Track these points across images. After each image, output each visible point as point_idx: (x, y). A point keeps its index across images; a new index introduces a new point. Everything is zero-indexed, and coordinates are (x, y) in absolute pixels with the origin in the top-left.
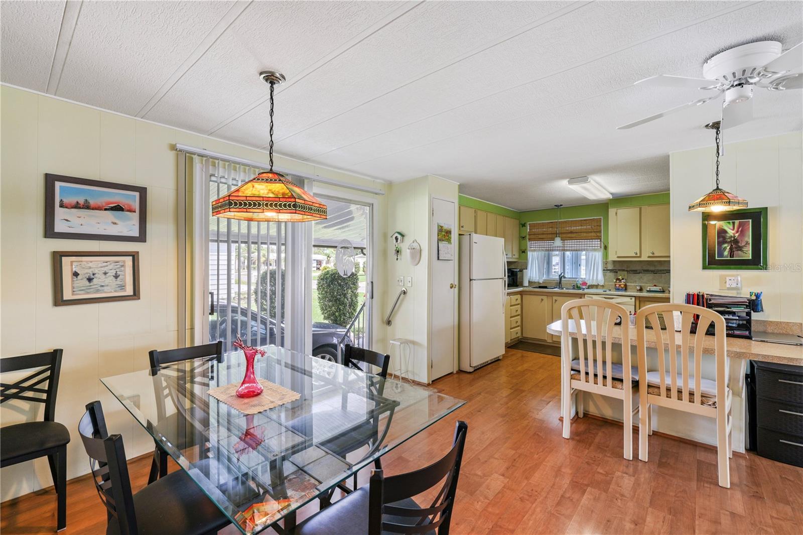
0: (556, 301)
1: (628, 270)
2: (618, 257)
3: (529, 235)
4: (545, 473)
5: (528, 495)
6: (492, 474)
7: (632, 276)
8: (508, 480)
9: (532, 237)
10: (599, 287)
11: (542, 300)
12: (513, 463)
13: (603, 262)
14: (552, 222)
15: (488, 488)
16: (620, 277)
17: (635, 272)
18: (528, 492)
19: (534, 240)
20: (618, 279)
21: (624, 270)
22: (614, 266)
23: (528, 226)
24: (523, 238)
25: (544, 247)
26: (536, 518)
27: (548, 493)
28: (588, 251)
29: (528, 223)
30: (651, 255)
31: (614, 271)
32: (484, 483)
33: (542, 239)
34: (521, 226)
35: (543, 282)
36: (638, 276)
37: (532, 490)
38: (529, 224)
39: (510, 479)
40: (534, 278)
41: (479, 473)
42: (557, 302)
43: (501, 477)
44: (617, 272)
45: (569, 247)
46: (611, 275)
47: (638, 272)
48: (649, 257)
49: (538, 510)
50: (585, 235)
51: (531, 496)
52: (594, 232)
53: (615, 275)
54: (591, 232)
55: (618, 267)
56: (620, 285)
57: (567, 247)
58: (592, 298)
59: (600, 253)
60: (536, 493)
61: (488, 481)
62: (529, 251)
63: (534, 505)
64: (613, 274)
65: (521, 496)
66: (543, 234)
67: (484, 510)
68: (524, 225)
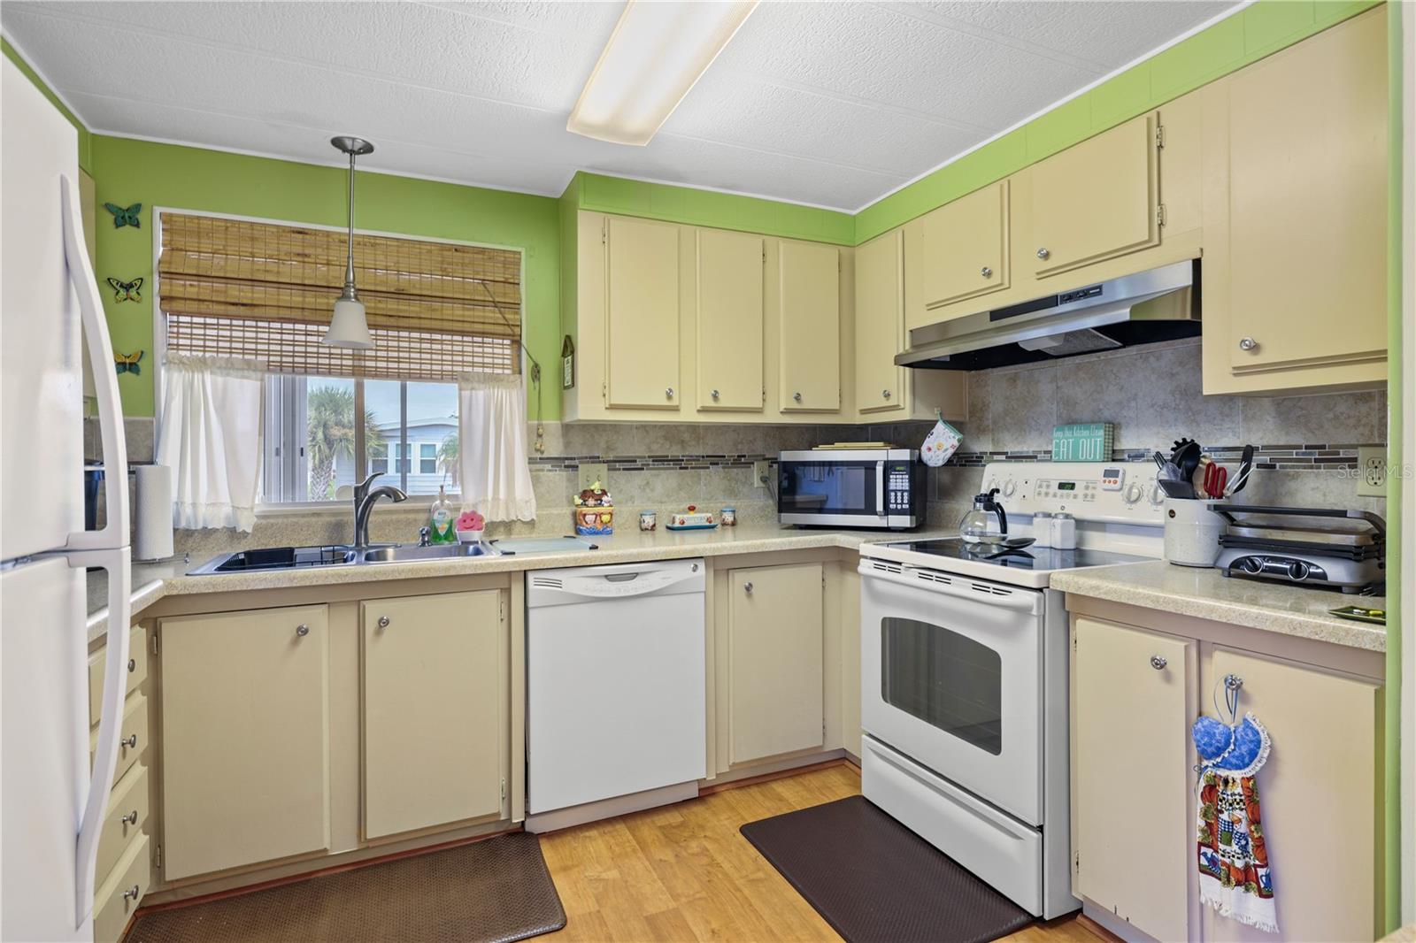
0: (383, 623)
1: (611, 456)
2: (612, 407)
3: (168, 275)
7: (621, 477)
9: (178, 288)
10: (517, 528)
11: (301, 632)
13: (529, 428)
14: (301, 232)
16: (596, 487)
17: (629, 464)
19: (200, 307)
20: (585, 495)
21: (594, 460)
22: (567, 445)
23: (159, 226)
24: (128, 287)
25: (256, 352)
28: (467, 380)
29: (158, 210)
30: (711, 403)
31: (568, 464)
33: (248, 310)
34: (110, 218)
35: (256, 528)
36: (638, 478)
38: (166, 219)
40: (202, 510)
42: (387, 630)
44: (575, 467)
45: (388, 359)
46: (556, 478)
47: (639, 464)
48: (704, 410)
50: (458, 311)
52: (495, 304)
53: (569, 480)
54: (484, 303)
55: (579, 450)
56: (598, 515)
57: (376, 358)
58: (558, 584)
59: (514, 393)
62: (169, 363)
64: (564, 473)
66: (253, 281)
68: (128, 217)
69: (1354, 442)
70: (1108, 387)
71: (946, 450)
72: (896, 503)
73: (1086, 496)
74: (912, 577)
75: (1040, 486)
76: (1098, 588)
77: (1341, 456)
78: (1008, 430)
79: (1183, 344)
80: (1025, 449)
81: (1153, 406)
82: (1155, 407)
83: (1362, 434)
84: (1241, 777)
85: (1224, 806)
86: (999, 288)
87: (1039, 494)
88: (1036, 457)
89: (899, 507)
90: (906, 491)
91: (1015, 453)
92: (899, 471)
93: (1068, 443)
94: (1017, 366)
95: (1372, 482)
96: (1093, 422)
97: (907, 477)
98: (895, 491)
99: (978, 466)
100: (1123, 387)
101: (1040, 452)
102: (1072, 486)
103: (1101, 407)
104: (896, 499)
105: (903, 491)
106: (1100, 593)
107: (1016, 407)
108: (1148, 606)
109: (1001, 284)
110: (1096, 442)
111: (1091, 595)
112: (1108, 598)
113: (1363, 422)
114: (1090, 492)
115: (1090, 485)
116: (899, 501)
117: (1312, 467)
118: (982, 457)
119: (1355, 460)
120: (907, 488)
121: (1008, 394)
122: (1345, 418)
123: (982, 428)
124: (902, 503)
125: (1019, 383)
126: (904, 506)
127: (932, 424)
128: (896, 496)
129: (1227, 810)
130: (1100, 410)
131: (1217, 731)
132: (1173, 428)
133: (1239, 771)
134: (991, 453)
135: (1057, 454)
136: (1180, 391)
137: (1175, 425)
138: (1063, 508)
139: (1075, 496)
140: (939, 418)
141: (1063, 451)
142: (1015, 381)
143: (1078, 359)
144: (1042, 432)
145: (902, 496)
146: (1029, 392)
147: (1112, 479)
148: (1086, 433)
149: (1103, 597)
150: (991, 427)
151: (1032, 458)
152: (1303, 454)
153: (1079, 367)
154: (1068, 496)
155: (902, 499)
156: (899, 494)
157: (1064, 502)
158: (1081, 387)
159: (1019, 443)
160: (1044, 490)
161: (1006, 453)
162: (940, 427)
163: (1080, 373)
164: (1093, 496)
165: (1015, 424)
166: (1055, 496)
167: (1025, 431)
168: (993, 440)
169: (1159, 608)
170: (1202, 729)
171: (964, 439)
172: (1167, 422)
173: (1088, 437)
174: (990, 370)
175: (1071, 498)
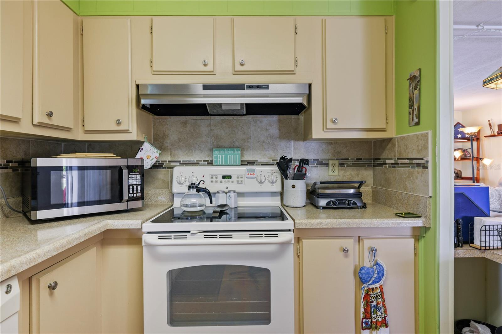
69: (327, 158)
70: (237, 132)
71: (152, 159)
72: (133, 193)
73: (238, 181)
74: (200, 239)
75: (212, 178)
76: (321, 223)
77: (324, 163)
78: (181, 150)
79: (271, 117)
80: (192, 159)
81: (259, 142)
82: (260, 142)
83: (330, 156)
84: (379, 286)
85: (373, 299)
86: (211, 73)
87: (212, 182)
88: (199, 163)
89: (135, 195)
90: (139, 185)
91: (185, 161)
92: (135, 172)
93: (222, 157)
94: (187, 117)
95: (333, 171)
96: (230, 147)
97: (140, 176)
98: (133, 185)
99: (160, 168)
100: (245, 133)
101: (201, 161)
102: (230, 177)
103: (234, 140)
104: (133, 190)
105: (137, 185)
106: (322, 226)
107: (186, 137)
108: (345, 227)
109: (213, 71)
110: (236, 157)
111: (318, 227)
112: (327, 227)
113: (330, 152)
114: (240, 179)
115: (239, 176)
116: (135, 192)
117: (315, 167)
118: (164, 164)
119: (328, 164)
120: (140, 183)
121: (182, 130)
122: (325, 150)
123: (163, 147)
124: (137, 193)
125: (189, 126)
126: (138, 195)
127: (142, 143)
128: (133, 188)
129: (375, 301)
130: (234, 142)
131: (370, 271)
132: (267, 151)
133: (378, 284)
134: (169, 162)
135: (216, 162)
136: (270, 137)
137: (268, 150)
138: (227, 188)
139: (232, 182)
140: (146, 140)
141: (219, 161)
142: (186, 124)
143: (223, 118)
144: (202, 151)
145: (137, 188)
146: (194, 130)
147: (252, 173)
148: (231, 152)
149: (324, 227)
150: (169, 147)
151: (197, 164)
152: (313, 162)
153: (223, 121)
154: (229, 182)
155: (137, 190)
156: (135, 187)
157: (227, 185)
158: (224, 131)
159: (188, 156)
160: (214, 180)
161: (180, 161)
162: (147, 146)
163: (224, 124)
164: (242, 181)
165: (186, 146)
166: (221, 182)
167: (192, 150)
168: (170, 154)
169: (350, 227)
170: (365, 272)
171: (161, 152)
172: (265, 149)
173: (233, 154)
174: (168, 117)
175: (230, 182)
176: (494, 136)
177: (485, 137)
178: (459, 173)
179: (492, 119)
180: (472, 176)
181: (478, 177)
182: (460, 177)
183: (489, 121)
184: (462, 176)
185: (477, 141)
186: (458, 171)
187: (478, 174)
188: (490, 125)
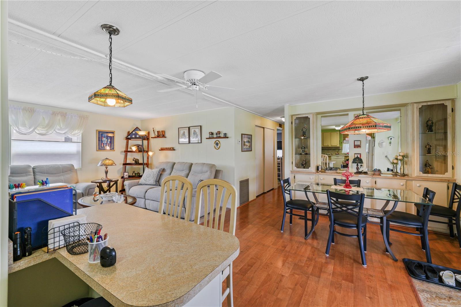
4: (258, 280)
5: (268, 266)
6: (289, 276)
8: (279, 273)
12: (279, 285)
15: (289, 268)
18: (268, 267)
26: (266, 257)
27: (259, 267)
32: (292, 270)
37: (266, 268)
39: (279, 274)
41: (296, 276)
43: (284, 274)
49: (264, 260)
51: (267, 266)
60: (264, 267)
61: (290, 271)
63: (266, 262)
65: (272, 265)
67: (287, 258)
176: (155, 138)
177: (152, 138)
178: (137, 160)
179: (155, 127)
180: (142, 162)
181: (148, 163)
182: (138, 163)
183: (153, 128)
184: (139, 162)
185: (147, 140)
186: (136, 159)
187: (148, 161)
188: (154, 131)
